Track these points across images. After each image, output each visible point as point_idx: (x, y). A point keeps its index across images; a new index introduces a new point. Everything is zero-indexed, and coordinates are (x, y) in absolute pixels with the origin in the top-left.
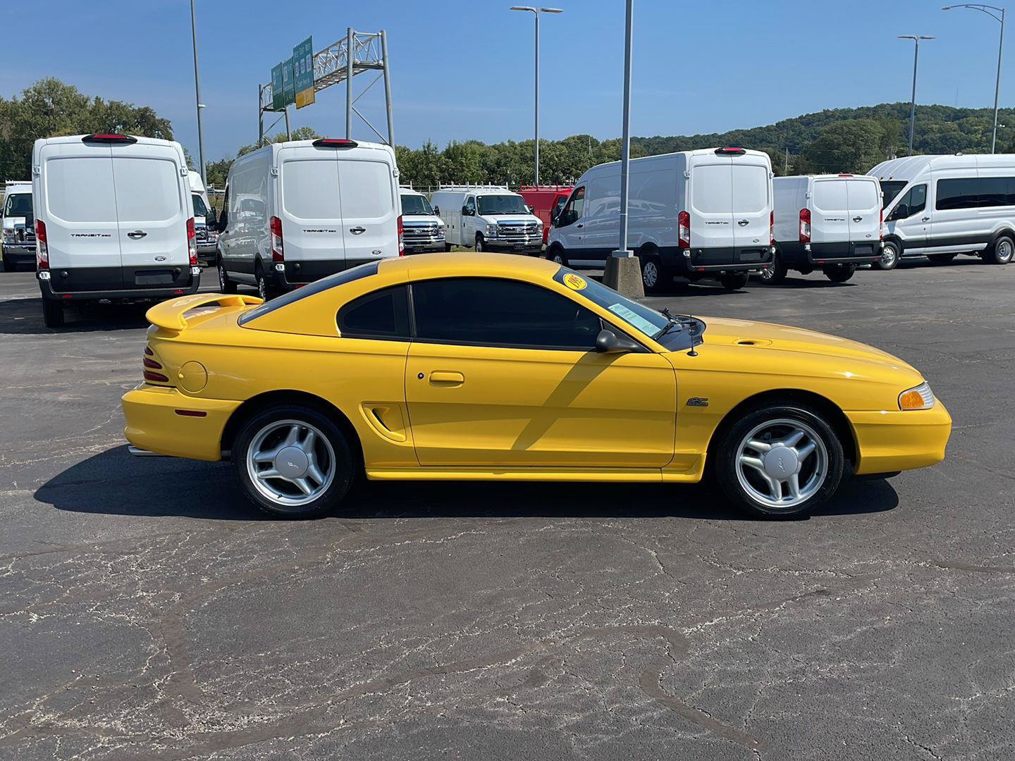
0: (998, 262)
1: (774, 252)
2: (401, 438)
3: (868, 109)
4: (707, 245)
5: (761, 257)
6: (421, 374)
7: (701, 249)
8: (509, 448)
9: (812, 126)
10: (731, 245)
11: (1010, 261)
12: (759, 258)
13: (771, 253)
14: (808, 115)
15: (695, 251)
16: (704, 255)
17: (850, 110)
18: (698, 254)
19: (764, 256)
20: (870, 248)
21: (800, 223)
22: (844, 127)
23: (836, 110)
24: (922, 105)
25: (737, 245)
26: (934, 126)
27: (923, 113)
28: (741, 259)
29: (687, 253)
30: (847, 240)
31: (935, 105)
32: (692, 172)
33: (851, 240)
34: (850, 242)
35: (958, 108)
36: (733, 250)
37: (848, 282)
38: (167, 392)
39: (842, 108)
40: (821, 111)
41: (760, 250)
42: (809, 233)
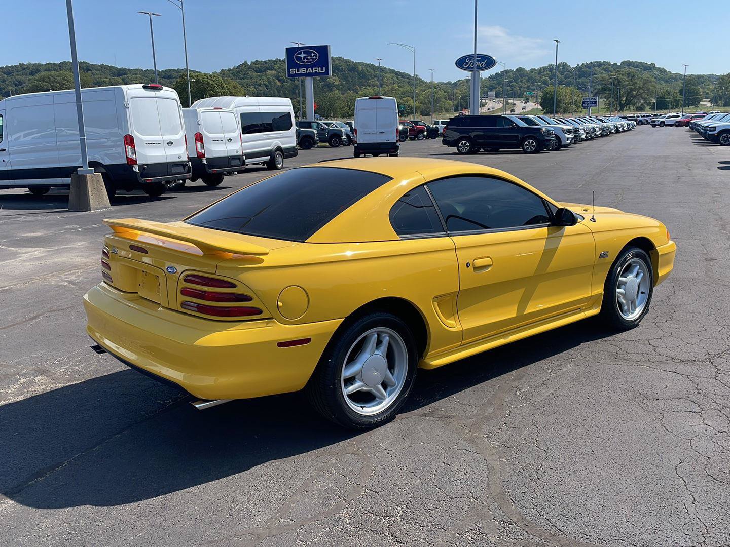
0: (277, 168)
1: (190, 165)
2: (452, 324)
3: (55, 64)
4: (149, 162)
5: (184, 169)
6: (467, 263)
7: (145, 165)
8: (515, 315)
9: (13, 75)
10: (165, 161)
11: (282, 167)
12: (183, 170)
13: (189, 167)
14: (7, 67)
15: (141, 167)
16: (148, 169)
17: (40, 65)
18: (144, 169)
19: (186, 168)
20: (238, 160)
21: (196, 143)
22: (50, 77)
23: (30, 64)
24: (94, 64)
25: (169, 160)
26: (106, 80)
27: (96, 70)
28: (172, 172)
29: (136, 169)
30: (226, 155)
31: (103, 64)
32: (130, 103)
33: (229, 155)
34: (228, 157)
35: (119, 68)
36: (166, 165)
37: (220, 185)
38: (264, 325)
39: (34, 63)
40: (17, 64)
41: (182, 164)
42: (203, 151)
